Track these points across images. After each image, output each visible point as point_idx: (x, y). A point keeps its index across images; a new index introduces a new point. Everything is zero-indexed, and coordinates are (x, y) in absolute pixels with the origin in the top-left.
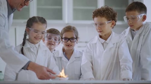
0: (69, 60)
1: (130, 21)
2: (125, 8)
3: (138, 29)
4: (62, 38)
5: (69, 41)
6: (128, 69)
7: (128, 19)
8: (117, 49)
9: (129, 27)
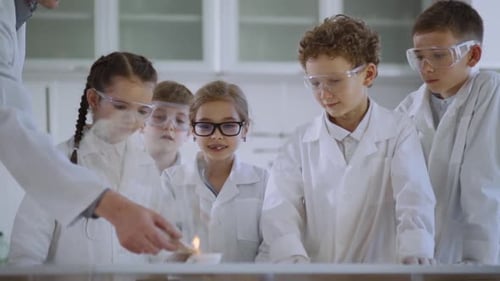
0: (216, 193)
1: (426, 63)
2: (409, 22)
3: (454, 90)
4: (194, 124)
5: (217, 131)
6: (420, 227)
7: (420, 57)
8: (387, 159)
9: (425, 85)
